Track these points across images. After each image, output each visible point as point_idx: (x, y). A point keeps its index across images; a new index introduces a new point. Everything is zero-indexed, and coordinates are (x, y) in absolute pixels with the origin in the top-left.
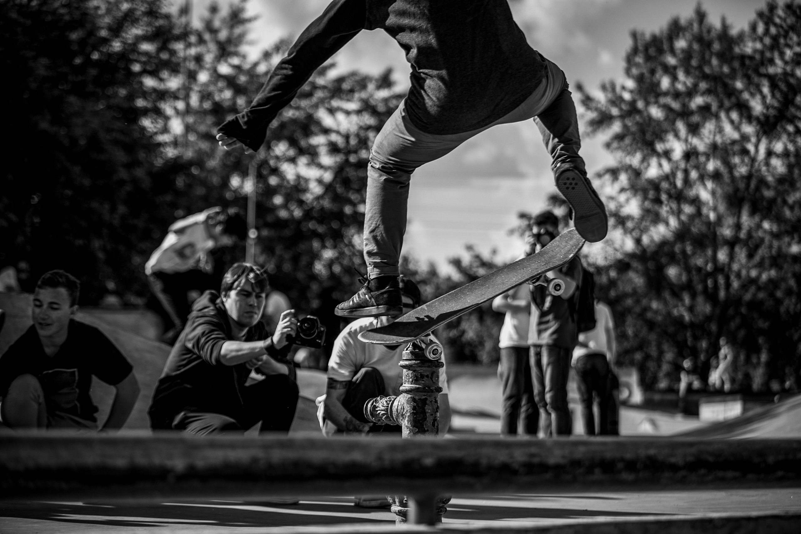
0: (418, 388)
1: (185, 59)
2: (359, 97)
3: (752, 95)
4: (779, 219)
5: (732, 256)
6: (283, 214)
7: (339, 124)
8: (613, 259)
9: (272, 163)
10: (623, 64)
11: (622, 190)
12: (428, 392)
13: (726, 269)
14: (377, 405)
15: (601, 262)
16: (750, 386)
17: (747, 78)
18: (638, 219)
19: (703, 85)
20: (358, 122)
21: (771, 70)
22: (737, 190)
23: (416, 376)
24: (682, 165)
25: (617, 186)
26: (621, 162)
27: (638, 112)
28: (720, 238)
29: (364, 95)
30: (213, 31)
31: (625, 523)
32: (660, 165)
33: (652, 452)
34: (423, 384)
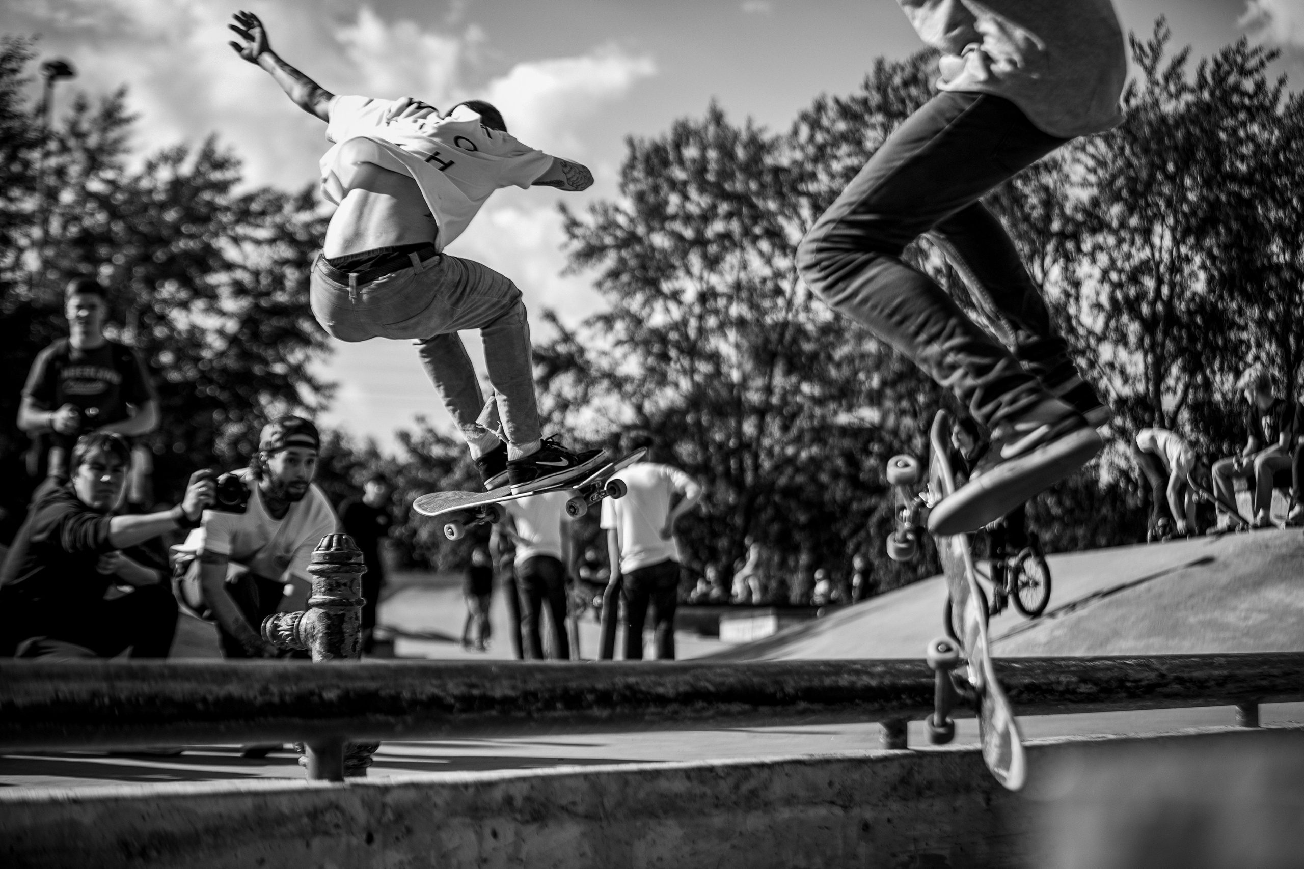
0: (333, 601)
1: (43, 172)
2: (274, 222)
3: (789, 218)
4: (824, 381)
5: (761, 429)
6: (174, 376)
7: (246, 257)
8: (606, 431)
9: (157, 308)
10: (617, 179)
11: (619, 343)
12: (346, 606)
13: (754, 446)
14: (279, 623)
15: (590, 436)
16: (786, 598)
17: (780, 195)
18: (639, 380)
19: (724, 207)
20: (272, 254)
21: (812, 187)
22: (767, 341)
23: (330, 585)
24: (697, 309)
25: (611, 338)
26: (616, 307)
27: (639, 240)
28: (746, 405)
29: (278, 219)
30: (80, 136)
31: (598, 774)
32: (667, 310)
33: (632, 680)
34: (340, 594)
